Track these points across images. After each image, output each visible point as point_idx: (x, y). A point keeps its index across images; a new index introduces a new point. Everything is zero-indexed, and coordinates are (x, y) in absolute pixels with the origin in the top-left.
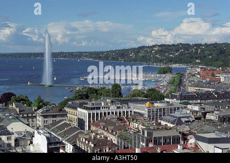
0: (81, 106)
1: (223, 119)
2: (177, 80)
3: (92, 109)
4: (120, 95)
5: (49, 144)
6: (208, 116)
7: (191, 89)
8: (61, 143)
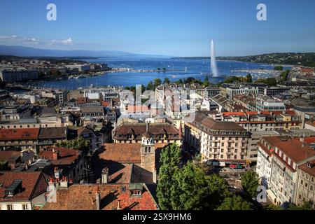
0: (229, 86)
1: (312, 98)
2: (285, 74)
3: (234, 88)
4: (251, 81)
5: (211, 106)
6: (302, 96)
7: (294, 80)
8: (217, 105)
